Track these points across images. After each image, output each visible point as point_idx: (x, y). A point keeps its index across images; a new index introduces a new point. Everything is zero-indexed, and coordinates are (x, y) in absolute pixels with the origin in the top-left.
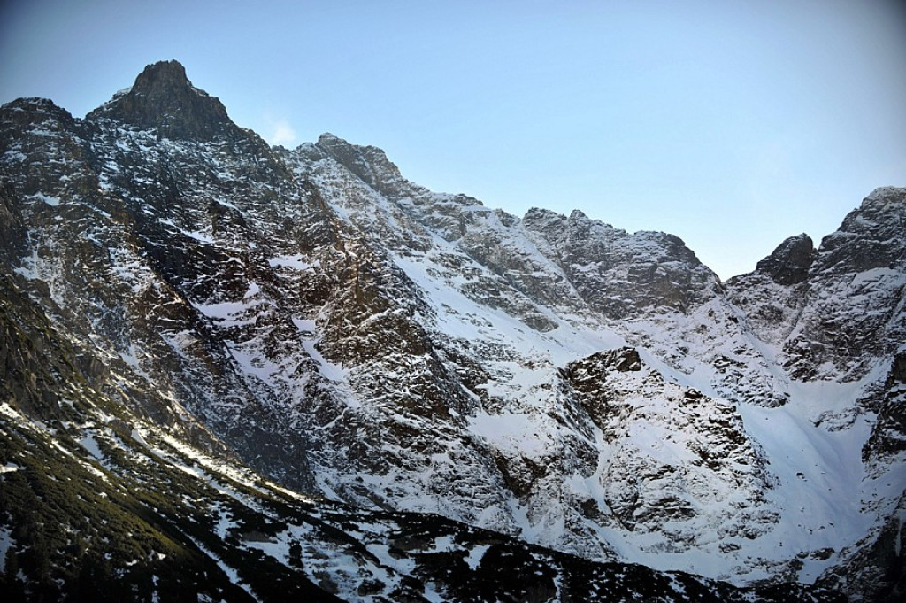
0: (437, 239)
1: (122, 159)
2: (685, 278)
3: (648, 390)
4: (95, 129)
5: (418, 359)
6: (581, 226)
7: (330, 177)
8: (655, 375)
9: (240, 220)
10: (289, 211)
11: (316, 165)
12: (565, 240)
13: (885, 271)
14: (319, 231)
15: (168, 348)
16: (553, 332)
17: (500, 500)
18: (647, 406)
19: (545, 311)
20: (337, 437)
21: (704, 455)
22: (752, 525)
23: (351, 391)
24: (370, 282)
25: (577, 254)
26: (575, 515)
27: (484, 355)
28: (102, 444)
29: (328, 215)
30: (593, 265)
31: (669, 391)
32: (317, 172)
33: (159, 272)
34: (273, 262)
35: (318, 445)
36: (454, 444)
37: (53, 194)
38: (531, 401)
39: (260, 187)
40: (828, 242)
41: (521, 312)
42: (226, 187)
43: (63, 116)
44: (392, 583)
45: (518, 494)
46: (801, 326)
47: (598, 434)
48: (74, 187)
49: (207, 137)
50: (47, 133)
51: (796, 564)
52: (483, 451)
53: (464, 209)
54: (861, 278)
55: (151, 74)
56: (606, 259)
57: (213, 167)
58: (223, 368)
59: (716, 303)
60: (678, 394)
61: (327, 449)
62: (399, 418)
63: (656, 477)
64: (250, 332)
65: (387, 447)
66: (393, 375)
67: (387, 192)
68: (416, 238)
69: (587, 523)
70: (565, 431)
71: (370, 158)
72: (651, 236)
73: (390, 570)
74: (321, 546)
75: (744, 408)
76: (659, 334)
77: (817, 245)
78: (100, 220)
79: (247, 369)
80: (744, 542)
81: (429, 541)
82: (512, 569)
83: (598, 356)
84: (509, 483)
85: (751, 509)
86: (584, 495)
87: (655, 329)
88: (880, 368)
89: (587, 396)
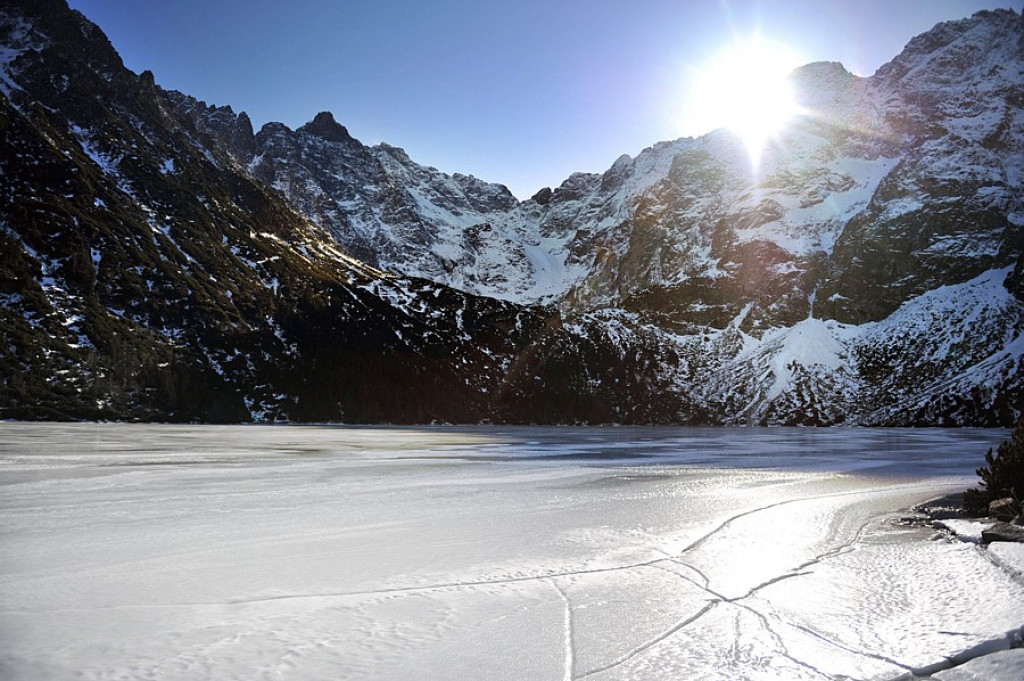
0: (422, 182)
1: (309, 147)
3: (493, 238)
4: (299, 135)
5: (415, 224)
6: (472, 181)
7: (384, 157)
8: (496, 233)
9: (353, 172)
10: (370, 170)
11: (380, 153)
12: (466, 185)
13: (576, 201)
14: (381, 177)
15: (327, 216)
16: (461, 217)
17: (442, 273)
18: (496, 243)
19: (459, 209)
20: (387, 250)
21: (511, 261)
22: (527, 286)
23: (391, 234)
24: (399, 197)
25: (470, 190)
26: (467, 280)
27: (438, 224)
28: (308, 250)
29: (384, 172)
30: (475, 194)
31: (500, 239)
32: (380, 156)
33: (324, 190)
34: (364, 188)
35: (380, 253)
36: (427, 254)
37: (284, 158)
38: (453, 240)
39: (360, 160)
40: (556, 190)
41: (450, 209)
42: (348, 159)
43: (288, 129)
44: (409, 301)
45: (448, 272)
46: (546, 219)
47: (476, 253)
48: (292, 156)
49: (341, 141)
50: (281, 136)
51: (541, 299)
52: (437, 257)
53: (431, 172)
54: (567, 204)
55: (321, 116)
56: (480, 192)
57: (343, 152)
58: (347, 224)
59: (517, 210)
60: (503, 240)
61: (383, 254)
62: (408, 244)
63: (495, 268)
64: (356, 212)
65: (404, 254)
66: (406, 229)
67: (405, 164)
68: (415, 181)
69: (471, 283)
70: (464, 251)
71: (399, 152)
72: (496, 185)
73: (409, 297)
74: (385, 288)
75: (525, 246)
76: (497, 219)
77: (553, 191)
78: (302, 169)
79: (355, 225)
80: (523, 291)
81: (421, 287)
82: (449, 297)
83: (477, 226)
84: (445, 268)
85: (526, 280)
86: (470, 273)
87: (496, 218)
88: (572, 235)
89: (473, 239)
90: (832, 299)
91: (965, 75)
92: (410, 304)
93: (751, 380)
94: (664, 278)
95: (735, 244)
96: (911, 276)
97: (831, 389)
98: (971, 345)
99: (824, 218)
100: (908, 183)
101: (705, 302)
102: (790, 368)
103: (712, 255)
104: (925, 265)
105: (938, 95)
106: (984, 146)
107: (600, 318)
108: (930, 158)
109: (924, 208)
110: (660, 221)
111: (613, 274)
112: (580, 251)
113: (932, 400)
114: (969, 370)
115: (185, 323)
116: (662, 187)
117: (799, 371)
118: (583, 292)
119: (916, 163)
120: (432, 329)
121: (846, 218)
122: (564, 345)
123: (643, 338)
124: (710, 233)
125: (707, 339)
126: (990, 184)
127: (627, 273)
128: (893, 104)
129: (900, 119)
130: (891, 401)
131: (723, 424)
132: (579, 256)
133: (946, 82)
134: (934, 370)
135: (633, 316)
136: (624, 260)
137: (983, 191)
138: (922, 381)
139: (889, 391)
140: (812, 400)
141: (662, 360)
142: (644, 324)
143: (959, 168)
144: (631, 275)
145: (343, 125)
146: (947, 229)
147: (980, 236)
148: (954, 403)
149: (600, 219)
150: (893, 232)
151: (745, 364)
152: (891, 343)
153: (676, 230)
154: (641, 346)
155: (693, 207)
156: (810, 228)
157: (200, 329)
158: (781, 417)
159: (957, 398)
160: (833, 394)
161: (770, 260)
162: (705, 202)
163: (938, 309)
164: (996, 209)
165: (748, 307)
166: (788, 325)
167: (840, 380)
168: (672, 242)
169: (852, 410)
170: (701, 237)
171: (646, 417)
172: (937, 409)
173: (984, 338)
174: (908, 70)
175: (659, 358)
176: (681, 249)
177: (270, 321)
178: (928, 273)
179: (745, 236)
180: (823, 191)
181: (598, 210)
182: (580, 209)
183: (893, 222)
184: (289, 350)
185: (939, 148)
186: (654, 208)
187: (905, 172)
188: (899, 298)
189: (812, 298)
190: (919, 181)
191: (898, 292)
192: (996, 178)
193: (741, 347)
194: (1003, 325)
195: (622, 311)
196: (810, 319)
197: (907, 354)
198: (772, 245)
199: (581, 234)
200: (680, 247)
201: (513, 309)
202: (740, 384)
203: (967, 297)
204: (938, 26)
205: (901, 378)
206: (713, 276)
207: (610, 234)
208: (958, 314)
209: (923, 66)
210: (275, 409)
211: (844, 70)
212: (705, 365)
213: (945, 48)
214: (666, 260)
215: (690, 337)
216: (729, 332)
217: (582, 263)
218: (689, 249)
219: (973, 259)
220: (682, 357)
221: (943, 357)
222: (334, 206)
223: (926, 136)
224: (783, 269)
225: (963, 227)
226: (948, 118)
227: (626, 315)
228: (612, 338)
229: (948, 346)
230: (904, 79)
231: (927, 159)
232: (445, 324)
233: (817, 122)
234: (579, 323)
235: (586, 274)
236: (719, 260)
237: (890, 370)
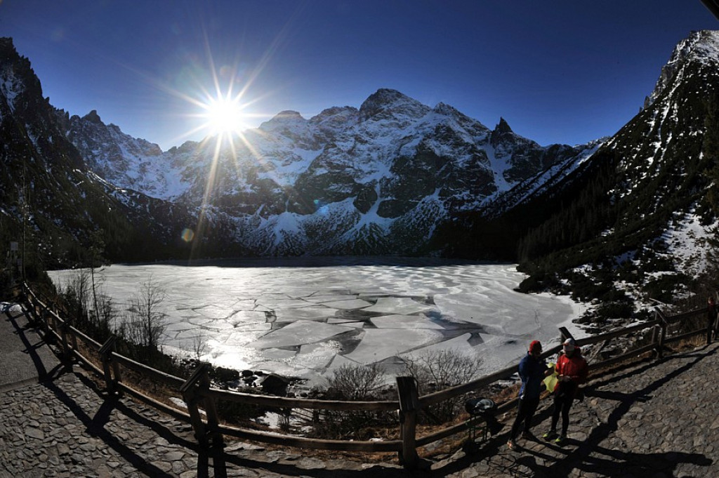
2: (158, 151)
3: (151, 169)
6: (144, 141)
7: (111, 130)
8: (153, 166)
11: (110, 128)
12: (142, 143)
13: (187, 153)
14: (110, 139)
16: (138, 158)
18: (152, 171)
19: (138, 155)
21: (158, 180)
22: (164, 191)
23: (111, 166)
25: (143, 146)
26: (140, 188)
27: (129, 161)
29: (111, 137)
31: (154, 169)
33: (88, 146)
36: (124, 176)
38: (135, 169)
40: (179, 148)
41: (135, 155)
44: (128, 201)
45: (132, 184)
46: (173, 160)
47: (143, 175)
48: (79, 130)
51: (170, 198)
52: (128, 177)
54: (183, 154)
56: (147, 147)
58: (95, 161)
59: (162, 156)
60: (156, 170)
63: (151, 183)
67: (118, 133)
69: (142, 189)
70: (139, 174)
72: (154, 144)
73: (127, 198)
74: (119, 194)
75: (164, 172)
77: (177, 148)
78: (82, 136)
80: (163, 194)
81: (132, 194)
82: (143, 199)
83: (145, 163)
84: (131, 182)
85: (164, 188)
86: (141, 185)
87: (152, 159)
88: (184, 168)
90: (294, 204)
91: (340, 126)
92: (129, 203)
93: (267, 237)
94: (226, 191)
95: (257, 179)
96: (323, 198)
97: (297, 241)
98: (344, 225)
99: (291, 171)
100: (323, 163)
101: (246, 203)
102: (281, 232)
103: (248, 183)
104: (327, 194)
105: (332, 131)
106: (348, 153)
107: (202, 208)
108: (331, 155)
109: (328, 173)
112: (187, 176)
113: (334, 246)
114: (344, 234)
117: (284, 233)
118: (189, 195)
119: (326, 156)
120: (139, 214)
121: (300, 172)
122: (190, 221)
123: (221, 218)
124: (246, 173)
125: (246, 219)
126: (349, 167)
128: (316, 131)
129: (318, 137)
131: (261, 256)
132: (187, 178)
133: (334, 127)
134: (333, 234)
135: (216, 208)
137: (347, 169)
138: (329, 238)
139: (318, 242)
140: (291, 245)
141: (230, 228)
142: (221, 212)
143: (340, 160)
146: (336, 181)
147: (346, 185)
148: (341, 247)
149: (196, 162)
150: (318, 180)
151: (263, 230)
152: (317, 223)
154: (220, 222)
156: (286, 175)
159: (342, 245)
160: (299, 243)
161: (271, 187)
163: (332, 211)
164: (351, 176)
165: (263, 206)
166: (278, 214)
167: (300, 237)
169: (306, 249)
170: (242, 174)
172: (337, 249)
173: (348, 223)
174: (322, 120)
177: (86, 213)
178: (329, 197)
179: (261, 176)
180: (290, 161)
182: (188, 157)
183: (318, 177)
185: (334, 152)
187: (322, 159)
188: (319, 206)
189: (287, 204)
190: (327, 162)
192: (352, 166)
193: (260, 223)
194: (353, 218)
195: (212, 206)
196: (286, 212)
197: (323, 227)
198: (272, 180)
199: (188, 168)
200: (233, 178)
201: (168, 204)
202: (263, 239)
203: (341, 207)
204: (333, 107)
205: (322, 237)
206: (249, 192)
207: (201, 169)
208: (339, 213)
209: (327, 120)
211: (299, 115)
212: (246, 230)
213: (334, 115)
215: (240, 218)
216: (255, 216)
217: (188, 181)
218: (237, 179)
219: (343, 194)
220: (237, 227)
221: (335, 230)
222: (91, 153)
223: (330, 146)
224: (276, 191)
225: (341, 181)
226: (337, 141)
227: (213, 208)
228: (208, 218)
229: (337, 225)
230: (321, 123)
231: (329, 155)
232: (143, 211)
233: (290, 133)
234: (194, 211)
235: (190, 187)
236: (250, 185)
237: (318, 234)
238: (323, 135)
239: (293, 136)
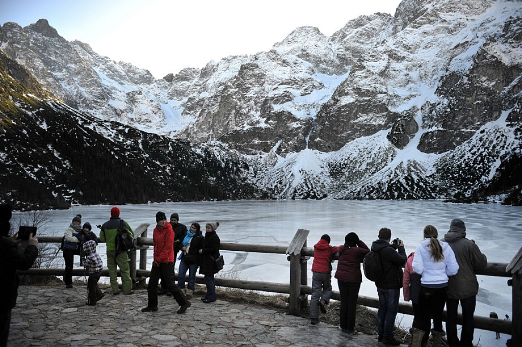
0: (101, 65)
1: (34, 39)
2: (150, 78)
3: (143, 99)
4: (27, 31)
5: (99, 88)
6: (130, 66)
7: (78, 48)
8: (145, 96)
9: (61, 56)
10: (71, 55)
12: (127, 68)
13: (187, 82)
14: (78, 60)
15: (48, 81)
16: (124, 86)
17: (115, 116)
19: (122, 81)
20: (83, 102)
21: (154, 112)
22: (162, 125)
23: (85, 93)
25: (129, 71)
26: (129, 121)
27: (111, 89)
28: (52, 104)
29: (80, 57)
30: (132, 74)
31: (147, 99)
32: (75, 47)
33: (45, 65)
34: (68, 65)
35: (79, 103)
36: (106, 105)
37: (19, 45)
38: (121, 98)
39: (65, 49)
40: (177, 75)
41: (118, 81)
42: (58, 48)
43: (20, 27)
44: (113, 135)
45: (118, 116)
46: (171, 90)
47: (133, 105)
48: (24, 44)
49: (53, 37)
50: (17, 31)
51: (170, 133)
52: (112, 107)
53: (106, 59)
54: (182, 83)
55: (40, 21)
56: (133, 72)
57: (54, 44)
58: (60, 87)
59: (155, 84)
60: (149, 100)
61: (81, 104)
62: (95, 100)
63: (145, 115)
65: (93, 105)
66: (94, 91)
67: (90, 53)
68: (97, 64)
69: (132, 122)
70: (127, 105)
71: (86, 46)
72: (144, 70)
73: (112, 132)
74: (99, 127)
75: (161, 104)
77: (174, 75)
78: (30, 52)
79: (64, 87)
80: (161, 128)
81: (118, 127)
82: (133, 133)
83: (134, 91)
84: (117, 113)
85: (162, 122)
86: (131, 117)
87: (144, 87)
88: (185, 99)
89: (132, 98)
90: (316, 140)
91: (370, 41)
92: (114, 137)
93: (284, 177)
94: (236, 125)
95: (272, 111)
96: (350, 132)
97: (319, 182)
98: (375, 163)
99: (311, 102)
100: (349, 89)
101: (260, 139)
102: (300, 172)
103: (262, 116)
104: (355, 127)
105: (359, 48)
106: (379, 75)
107: (210, 145)
108: (358, 79)
109: (356, 101)
110: (234, 97)
111: (210, 122)
112: (190, 109)
113: (362, 187)
114: (375, 174)
115: (6, 150)
116: (235, 79)
117: (304, 174)
118: (193, 130)
119: (352, 80)
120: (128, 150)
121: (322, 102)
122: (194, 160)
123: (231, 156)
124: (259, 105)
125: (261, 157)
126: (381, 93)
127: (217, 122)
128: (340, 50)
129: (343, 58)
130: (345, 188)
131: (276, 199)
132: (189, 111)
133: (362, 43)
134: (361, 174)
135: (225, 145)
136: (215, 115)
137: (379, 96)
138: (356, 179)
139: (344, 183)
140: (312, 187)
141: (241, 167)
142: (231, 149)
143: (370, 85)
144: (219, 123)
145: (54, 28)
146: (365, 111)
147: (377, 115)
148: (371, 189)
149: (200, 93)
150: (343, 112)
151: (280, 170)
152: (342, 161)
153: (242, 102)
154: (231, 160)
155: (251, 92)
156: (306, 106)
157: (15, 153)
158: (300, 195)
159: (372, 187)
160: (320, 184)
161: (289, 121)
162: (256, 89)
163: (361, 147)
164: (384, 104)
165: (279, 142)
166: (297, 152)
167: (322, 178)
168: (240, 108)
169: (329, 192)
170: (255, 107)
171: (240, 196)
172: (365, 191)
173: (380, 161)
174: (347, 35)
175: (240, 166)
176: (245, 112)
177: (50, 147)
178: (357, 130)
179: (277, 108)
180: (310, 89)
181: (199, 87)
182: (189, 86)
183: (343, 107)
184: (65, 164)
185: (363, 75)
186: (231, 90)
187: (348, 84)
188: (345, 141)
189: (307, 139)
190: (354, 89)
191: (344, 138)
192: (384, 90)
193: (277, 161)
194: (387, 155)
195: (220, 142)
196: (307, 149)
197: (349, 167)
198: (290, 113)
199: (190, 99)
200: (244, 111)
201: (166, 140)
202: (279, 180)
203: (373, 142)
204: (361, 17)
205: (349, 177)
206: (263, 127)
207: (206, 101)
208: (369, 150)
209: (353, 34)
210: (70, 198)
211: (319, 31)
212: (261, 170)
213: (363, 27)
214: (237, 117)
215: (253, 156)
216: (271, 154)
217: (191, 114)
218: (249, 112)
219: (375, 126)
220: (250, 166)
221: (364, 169)
222: (51, 75)
223: (357, 69)
224: (295, 125)
225: (371, 111)
226: (365, 61)
227: (222, 144)
228: (216, 156)
229: (366, 163)
230: (345, 39)
231: (357, 79)
232: (134, 148)
233: (308, 55)
234: (199, 148)
235: (194, 121)
236: (265, 119)
237: (343, 174)
238: (349, 55)
239: (312, 58)
